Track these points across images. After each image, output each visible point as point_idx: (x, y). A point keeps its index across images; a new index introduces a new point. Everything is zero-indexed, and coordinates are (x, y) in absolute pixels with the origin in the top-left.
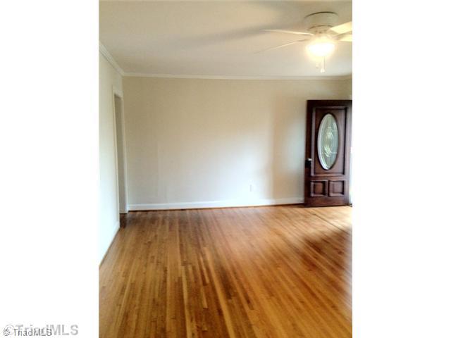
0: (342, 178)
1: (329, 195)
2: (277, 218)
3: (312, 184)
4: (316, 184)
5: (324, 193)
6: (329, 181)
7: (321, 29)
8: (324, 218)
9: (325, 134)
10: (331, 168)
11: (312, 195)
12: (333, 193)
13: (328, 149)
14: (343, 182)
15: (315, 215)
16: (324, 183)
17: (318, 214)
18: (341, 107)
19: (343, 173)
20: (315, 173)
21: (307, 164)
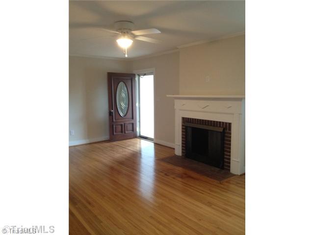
0: (132, 122)
1: (125, 133)
2: (92, 151)
3: (114, 126)
4: (117, 126)
5: (122, 132)
6: (125, 124)
7: (125, 31)
8: (123, 146)
9: (120, 94)
10: (125, 115)
11: (115, 133)
12: (127, 130)
13: (123, 104)
14: (133, 124)
15: (117, 145)
16: (122, 125)
17: (120, 145)
18: (129, 78)
19: (133, 118)
20: (115, 119)
21: (110, 114)
